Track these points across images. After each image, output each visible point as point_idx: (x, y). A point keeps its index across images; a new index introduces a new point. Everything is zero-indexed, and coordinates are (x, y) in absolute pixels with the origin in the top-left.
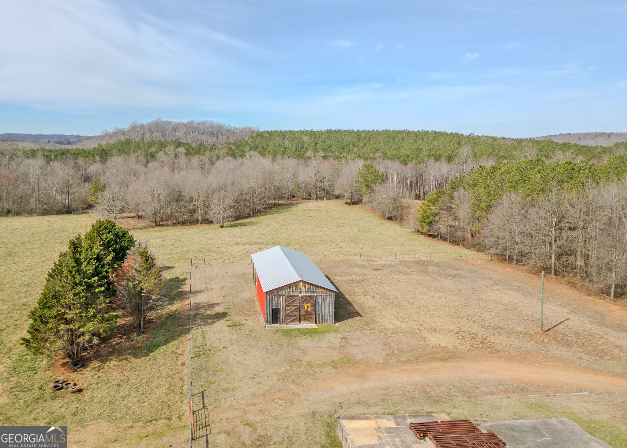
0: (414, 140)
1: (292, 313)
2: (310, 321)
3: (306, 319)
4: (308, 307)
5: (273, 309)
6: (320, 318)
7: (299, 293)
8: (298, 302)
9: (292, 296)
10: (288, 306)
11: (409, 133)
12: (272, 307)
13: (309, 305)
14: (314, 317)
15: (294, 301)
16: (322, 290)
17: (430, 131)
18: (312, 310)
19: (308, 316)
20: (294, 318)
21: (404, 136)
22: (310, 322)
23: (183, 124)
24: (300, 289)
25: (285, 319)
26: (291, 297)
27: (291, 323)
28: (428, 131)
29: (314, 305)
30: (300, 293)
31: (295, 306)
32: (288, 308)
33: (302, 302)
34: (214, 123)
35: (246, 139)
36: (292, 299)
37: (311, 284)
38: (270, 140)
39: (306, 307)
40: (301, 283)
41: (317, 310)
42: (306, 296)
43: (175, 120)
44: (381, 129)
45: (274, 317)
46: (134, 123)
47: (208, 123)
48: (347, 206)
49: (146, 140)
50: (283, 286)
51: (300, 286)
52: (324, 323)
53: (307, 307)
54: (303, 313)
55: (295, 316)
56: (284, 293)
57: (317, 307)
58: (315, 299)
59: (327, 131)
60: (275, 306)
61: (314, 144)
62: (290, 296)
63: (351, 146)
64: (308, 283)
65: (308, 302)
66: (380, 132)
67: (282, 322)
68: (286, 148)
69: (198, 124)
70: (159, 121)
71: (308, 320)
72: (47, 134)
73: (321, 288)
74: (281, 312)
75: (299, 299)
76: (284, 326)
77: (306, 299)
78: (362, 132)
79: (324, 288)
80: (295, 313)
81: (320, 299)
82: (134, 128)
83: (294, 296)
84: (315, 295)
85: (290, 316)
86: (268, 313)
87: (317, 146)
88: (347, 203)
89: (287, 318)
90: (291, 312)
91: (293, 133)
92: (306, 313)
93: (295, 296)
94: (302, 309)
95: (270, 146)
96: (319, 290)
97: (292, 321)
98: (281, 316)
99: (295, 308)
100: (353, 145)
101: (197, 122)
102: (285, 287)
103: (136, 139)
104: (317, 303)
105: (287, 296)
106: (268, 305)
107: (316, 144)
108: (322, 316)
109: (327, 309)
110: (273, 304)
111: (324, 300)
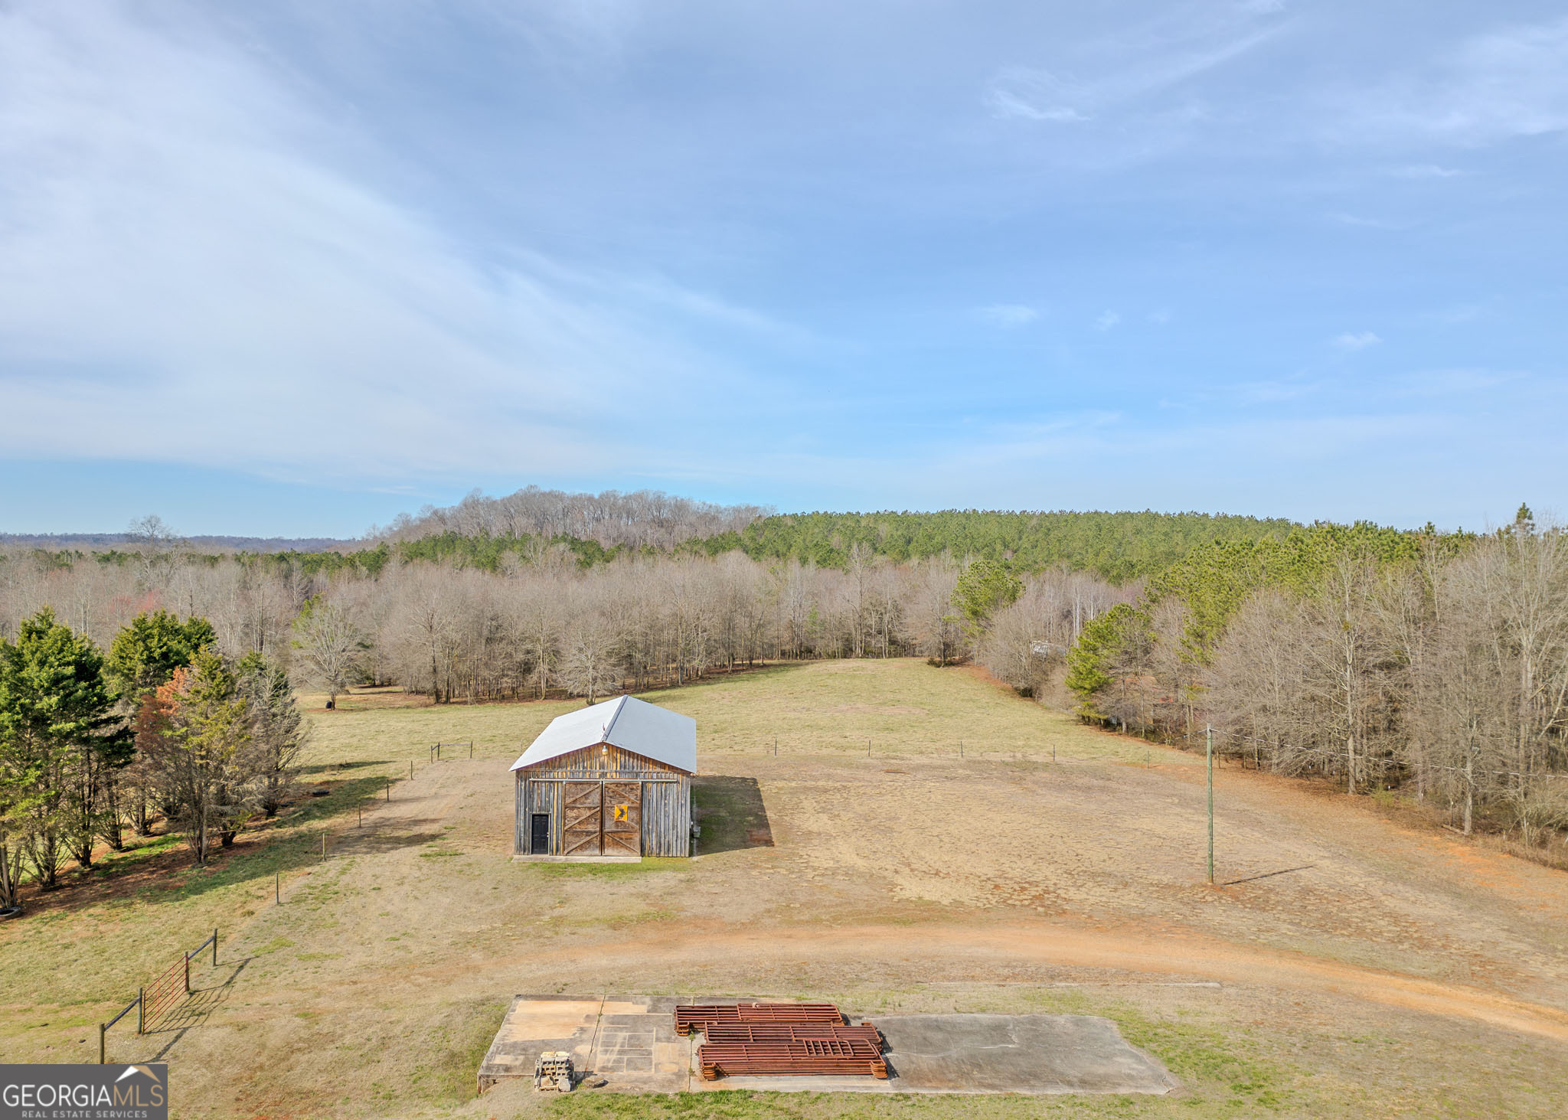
0: (1166, 534)
1: (583, 827)
2: (627, 848)
3: (617, 844)
4: (622, 811)
5: (534, 816)
6: (654, 843)
7: (600, 776)
8: (595, 798)
9: (581, 783)
10: (573, 808)
11: (1151, 518)
12: (531, 809)
13: (624, 806)
14: (637, 838)
15: (586, 796)
16: (658, 770)
17: (1212, 515)
18: (632, 820)
19: (624, 835)
20: (588, 838)
21: (1140, 525)
22: (626, 852)
23: (590, 499)
24: (602, 766)
25: (564, 843)
26: (579, 787)
27: (579, 852)
28: (1206, 515)
29: (636, 808)
30: (604, 775)
31: (590, 808)
32: (571, 814)
33: (608, 799)
34: (666, 497)
35: (739, 532)
36: (582, 790)
37: (631, 754)
38: (796, 536)
39: (617, 813)
40: (604, 751)
41: (646, 819)
42: (618, 784)
43: (571, 490)
44: (1082, 509)
45: (538, 834)
46: (472, 496)
47: (651, 497)
48: (932, 668)
49: (495, 534)
50: (560, 757)
51: (602, 759)
52: (662, 854)
53: (619, 811)
54: (609, 826)
55: (588, 833)
56: (560, 775)
57: (645, 812)
58: (639, 792)
59: (942, 514)
60: (540, 808)
61: (901, 542)
62: (576, 784)
63: (999, 547)
64: (623, 752)
65: (622, 798)
66: (1077, 516)
67: (557, 850)
68: (832, 551)
69: (627, 498)
70: (533, 491)
71: (623, 846)
72: (294, 538)
73: (656, 763)
74: (554, 823)
75: (599, 790)
76: (561, 858)
77: (619, 791)
78: (1032, 516)
79: (663, 765)
80: (591, 828)
81: (654, 791)
82: (472, 506)
83: (587, 783)
84: (639, 781)
85: (577, 834)
86: (522, 825)
87: (910, 548)
88: (932, 663)
89: (569, 838)
90: (579, 823)
91: (856, 517)
92: (617, 826)
93: (589, 783)
94: (607, 817)
95: (794, 548)
96: (651, 768)
97: (581, 847)
98: (553, 835)
99: (588, 814)
100: (1006, 546)
101: (623, 495)
102: (563, 761)
103: (470, 531)
104: (645, 802)
105: (570, 783)
106: (523, 803)
107: (909, 542)
108: (659, 837)
109: (671, 817)
110: (535, 803)
111: (664, 796)
